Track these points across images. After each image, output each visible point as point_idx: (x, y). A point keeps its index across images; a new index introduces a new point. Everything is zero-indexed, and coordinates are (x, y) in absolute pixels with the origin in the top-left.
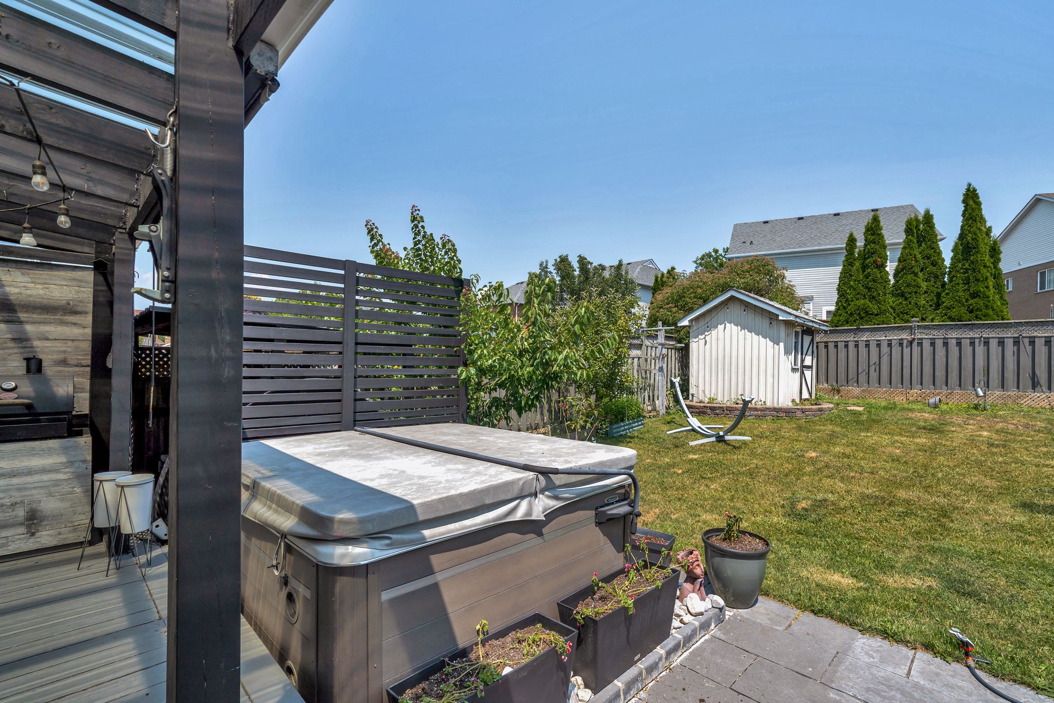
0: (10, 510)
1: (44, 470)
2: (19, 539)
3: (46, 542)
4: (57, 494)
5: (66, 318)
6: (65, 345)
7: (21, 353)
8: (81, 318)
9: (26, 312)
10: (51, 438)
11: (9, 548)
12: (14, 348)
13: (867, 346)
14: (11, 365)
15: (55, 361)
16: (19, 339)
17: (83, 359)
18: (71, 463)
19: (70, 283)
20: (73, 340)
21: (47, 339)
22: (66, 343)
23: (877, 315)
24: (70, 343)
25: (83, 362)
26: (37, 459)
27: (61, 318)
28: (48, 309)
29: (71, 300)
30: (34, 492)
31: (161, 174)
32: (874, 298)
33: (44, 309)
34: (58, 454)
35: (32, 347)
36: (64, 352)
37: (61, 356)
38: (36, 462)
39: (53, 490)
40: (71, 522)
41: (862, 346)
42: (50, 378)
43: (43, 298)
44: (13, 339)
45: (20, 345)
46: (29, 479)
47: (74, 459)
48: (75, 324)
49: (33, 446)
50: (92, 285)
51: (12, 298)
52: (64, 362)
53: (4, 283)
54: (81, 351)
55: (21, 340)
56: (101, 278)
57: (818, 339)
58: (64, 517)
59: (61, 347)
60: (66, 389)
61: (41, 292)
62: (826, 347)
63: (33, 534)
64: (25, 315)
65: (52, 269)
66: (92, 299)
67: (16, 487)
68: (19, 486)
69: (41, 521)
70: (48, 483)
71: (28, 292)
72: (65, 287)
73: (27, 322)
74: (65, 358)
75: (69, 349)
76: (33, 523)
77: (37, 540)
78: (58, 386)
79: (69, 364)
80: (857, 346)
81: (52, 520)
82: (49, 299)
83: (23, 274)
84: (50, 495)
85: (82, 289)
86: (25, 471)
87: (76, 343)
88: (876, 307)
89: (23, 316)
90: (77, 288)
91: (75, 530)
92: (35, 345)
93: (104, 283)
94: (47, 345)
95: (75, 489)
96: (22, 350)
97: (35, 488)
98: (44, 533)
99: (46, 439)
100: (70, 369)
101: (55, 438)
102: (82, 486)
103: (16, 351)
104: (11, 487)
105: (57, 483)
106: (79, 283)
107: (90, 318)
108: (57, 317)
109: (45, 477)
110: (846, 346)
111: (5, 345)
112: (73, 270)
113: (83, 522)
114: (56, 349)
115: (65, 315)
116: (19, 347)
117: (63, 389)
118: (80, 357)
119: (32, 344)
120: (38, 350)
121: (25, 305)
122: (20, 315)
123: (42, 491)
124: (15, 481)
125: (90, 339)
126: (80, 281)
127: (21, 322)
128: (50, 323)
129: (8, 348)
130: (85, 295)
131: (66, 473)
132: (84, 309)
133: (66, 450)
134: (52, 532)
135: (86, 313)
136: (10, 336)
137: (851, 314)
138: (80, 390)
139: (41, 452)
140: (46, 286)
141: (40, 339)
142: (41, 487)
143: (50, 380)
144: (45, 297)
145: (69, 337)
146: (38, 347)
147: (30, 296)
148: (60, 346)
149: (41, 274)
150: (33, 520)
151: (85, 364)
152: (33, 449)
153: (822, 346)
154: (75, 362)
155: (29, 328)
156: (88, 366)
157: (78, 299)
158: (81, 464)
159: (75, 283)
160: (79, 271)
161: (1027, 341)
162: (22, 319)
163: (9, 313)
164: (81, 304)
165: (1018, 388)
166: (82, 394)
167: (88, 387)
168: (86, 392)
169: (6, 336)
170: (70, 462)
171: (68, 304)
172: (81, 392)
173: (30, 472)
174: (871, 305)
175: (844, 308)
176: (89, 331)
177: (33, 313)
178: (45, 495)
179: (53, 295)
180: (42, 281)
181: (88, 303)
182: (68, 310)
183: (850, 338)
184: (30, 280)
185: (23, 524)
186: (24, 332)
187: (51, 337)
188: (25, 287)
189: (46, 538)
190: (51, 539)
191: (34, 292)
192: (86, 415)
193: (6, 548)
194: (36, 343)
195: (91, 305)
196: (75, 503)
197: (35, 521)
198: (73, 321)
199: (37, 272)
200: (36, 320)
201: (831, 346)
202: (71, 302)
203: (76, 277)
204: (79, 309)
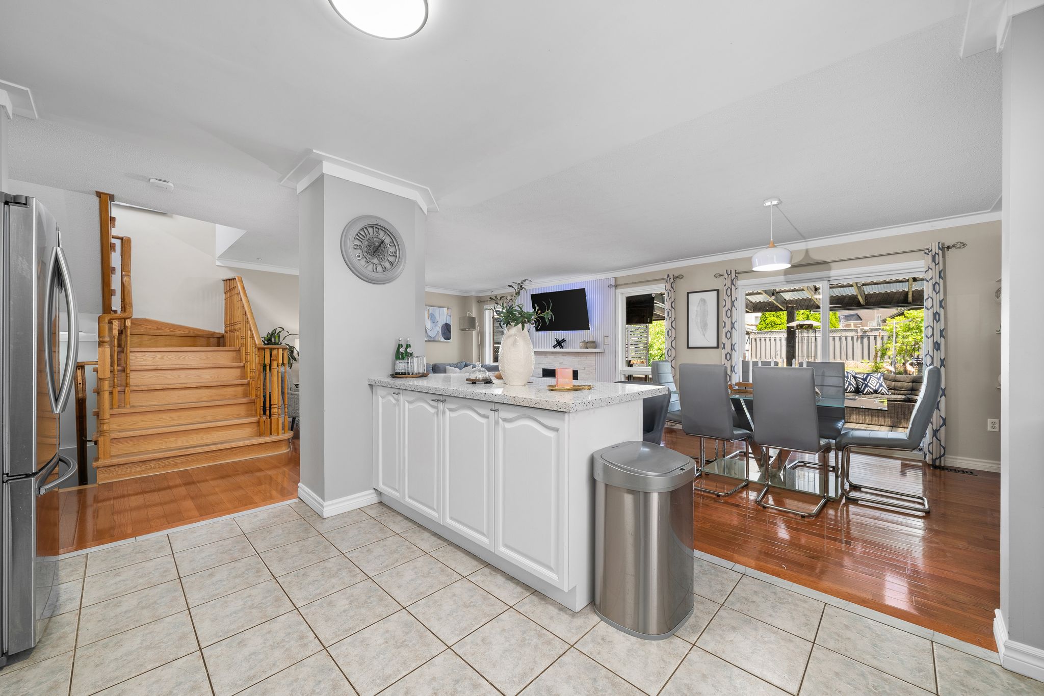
13: (775, 340)
23: (780, 325)
32: (778, 316)
41: (773, 340)
57: (751, 336)
62: (756, 340)
80: (770, 340)
88: (779, 321)
110: (765, 340)
137: (768, 324)
153: (753, 340)
161: (844, 338)
165: (841, 359)
174: (777, 320)
175: (764, 321)
183: (767, 336)
201: (758, 340)
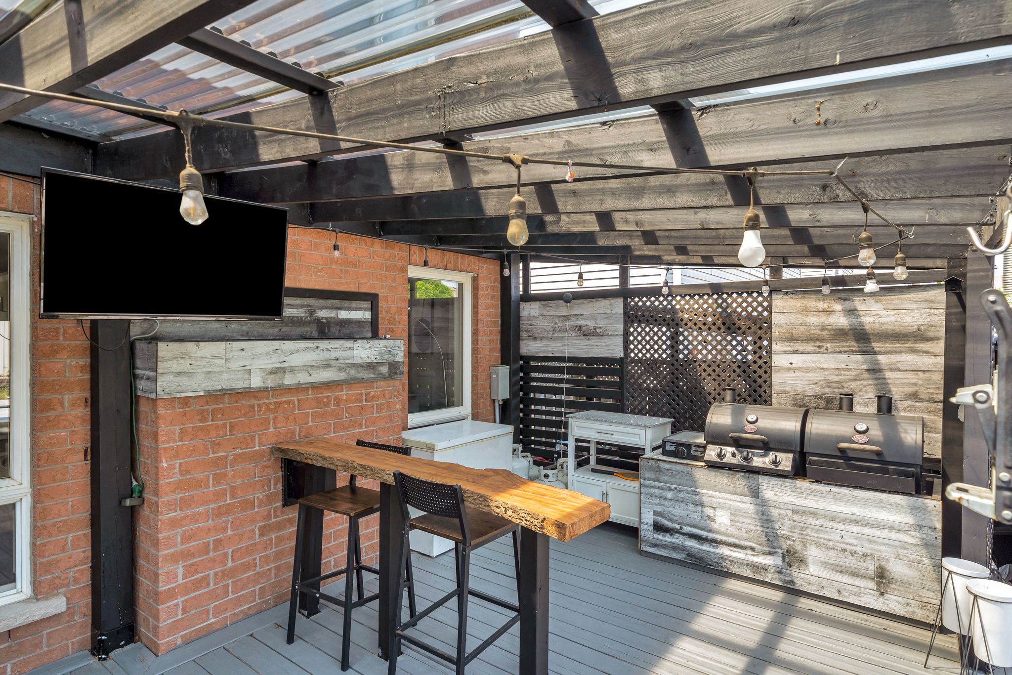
0: (862, 560)
1: (891, 528)
2: (870, 594)
3: (895, 608)
4: (905, 559)
5: (917, 345)
6: (916, 377)
7: (875, 385)
8: (933, 345)
9: (880, 341)
10: (898, 493)
11: (861, 599)
12: (869, 379)
14: (866, 397)
15: (906, 395)
16: (872, 370)
17: (935, 394)
18: (919, 527)
19: (921, 306)
20: (924, 371)
21: (898, 370)
22: (917, 374)
24: (921, 374)
25: (935, 396)
26: (885, 513)
27: (912, 346)
28: (898, 337)
29: (922, 325)
30: (883, 548)
31: (994, 302)
33: (896, 337)
34: (906, 513)
35: (885, 379)
36: (916, 384)
37: (911, 389)
38: (884, 516)
39: (901, 551)
40: (920, 596)
42: (898, 421)
43: (894, 326)
44: (868, 370)
45: (874, 377)
46: (877, 532)
47: (922, 523)
48: (927, 352)
49: (881, 498)
50: (945, 305)
51: (866, 327)
52: (914, 396)
53: (860, 313)
54: (933, 384)
55: (875, 371)
56: (955, 298)
58: (912, 587)
59: (912, 379)
60: (914, 436)
61: (893, 319)
63: (882, 594)
64: (878, 345)
65: (903, 292)
66: (944, 322)
67: (867, 537)
68: (869, 537)
69: (889, 583)
70: (897, 544)
71: (881, 320)
72: (916, 311)
73: (880, 352)
74: (916, 392)
75: (920, 382)
76: (882, 582)
77: (886, 602)
78: (906, 432)
79: (920, 399)
81: (900, 586)
82: (900, 325)
83: (876, 302)
84: (898, 557)
85: (933, 311)
86: (874, 523)
87: (927, 375)
89: (876, 345)
90: (928, 310)
91: (923, 607)
92: (887, 377)
93: (958, 304)
94: (898, 376)
95: (924, 559)
96: (875, 382)
97: (884, 544)
98: (892, 597)
99: (894, 492)
100: (921, 404)
101: (903, 493)
102: (931, 558)
103: (870, 382)
104: (862, 536)
105: (905, 546)
106: (931, 305)
107: (942, 344)
108: (907, 345)
109: (894, 535)
111: (862, 376)
112: (925, 290)
113: (933, 601)
114: (907, 381)
115: (916, 343)
116: (872, 379)
117: (911, 436)
118: (931, 391)
119: (884, 375)
120: (889, 381)
121: (878, 333)
122: (874, 345)
123: (890, 550)
124: (866, 530)
125: (943, 369)
126: (932, 302)
127: (875, 352)
128: (901, 352)
129: (864, 379)
130: (937, 318)
131: (913, 537)
132: (937, 334)
133: (914, 510)
134: (900, 599)
135: (938, 339)
136: (865, 367)
138: (932, 430)
139: (888, 506)
140: (897, 311)
141: (892, 370)
142: (889, 545)
143: (898, 423)
144: (896, 324)
145: (920, 367)
146: (889, 379)
147: (883, 324)
148: (911, 377)
149: (892, 300)
150: (882, 578)
151: (937, 400)
152: (882, 501)
154: (926, 396)
155: (882, 358)
156: (940, 402)
157: (930, 323)
158: (930, 530)
159: (926, 305)
160: (931, 290)
162: (876, 349)
163: (864, 343)
164: (932, 329)
166: (934, 435)
167: (941, 427)
168: (938, 433)
169: (862, 367)
170: (917, 525)
171: (919, 329)
172: (933, 432)
173: (878, 526)
176: (941, 360)
177: (886, 342)
178: (893, 556)
179: (904, 321)
180: (893, 307)
181: (940, 327)
182: (919, 336)
184: (882, 307)
185: (873, 579)
186: (877, 362)
187: (902, 368)
188: (878, 315)
189: (893, 603)
190: (900, 606)
191: (886, 320)
192: (938, 461)
193: (859, 598)
194: (888, 374)
195: (944, 329)
196: (924, 576)
197: (884, 581)
198: (924, 349)
199: (889, 297)
200: (888, 349)
202: (922, 327)
203: (928, 298)
204: (931, 334)
